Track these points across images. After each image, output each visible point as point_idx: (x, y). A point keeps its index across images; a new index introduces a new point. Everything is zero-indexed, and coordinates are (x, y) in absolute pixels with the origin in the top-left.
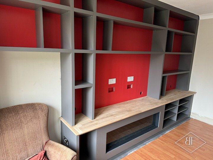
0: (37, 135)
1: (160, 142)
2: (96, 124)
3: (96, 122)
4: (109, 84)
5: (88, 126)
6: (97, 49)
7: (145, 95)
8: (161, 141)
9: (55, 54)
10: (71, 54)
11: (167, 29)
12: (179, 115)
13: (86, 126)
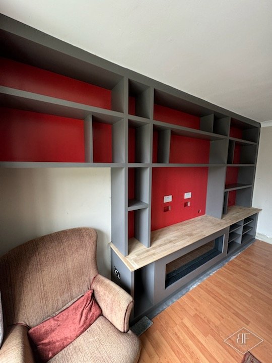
0: (84, 269)
1: (227, 272)
2: (154, 254)
3: (153, 251)
4: (164, 202)
5: (144, 257)
6: (154, 162)
7: (203, 213)
8: (227, 270)
9: (104, 170)
10: (124, 169)
11: (229, 138)
12: (244, 237)
13: (142, 257)
